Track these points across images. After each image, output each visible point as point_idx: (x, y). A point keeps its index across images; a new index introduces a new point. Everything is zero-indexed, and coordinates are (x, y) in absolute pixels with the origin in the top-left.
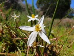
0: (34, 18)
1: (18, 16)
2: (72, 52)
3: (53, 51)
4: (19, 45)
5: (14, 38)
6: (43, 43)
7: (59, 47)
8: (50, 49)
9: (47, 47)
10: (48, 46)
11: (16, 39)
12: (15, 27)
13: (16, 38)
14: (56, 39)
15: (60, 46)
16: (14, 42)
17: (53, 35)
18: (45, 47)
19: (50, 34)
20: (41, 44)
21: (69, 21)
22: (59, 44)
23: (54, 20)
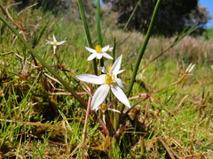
0: (101, 53)
1: (62, 42)
2: (182, 126)
3: (139, 122)
4: (63, 106)
5: (51, 91)
6: (116, 105)
7: (152, 115)
8: (131, 117)
9: (124, 112)
10: (128, 112)
11: (57, 93)
12: (55, 66)
13: (56, 91)
14: (148, 97)
15: (156, 113)
16: (52, 100)
17: (142, 85)
18: (122, 112)
19: (135, 81)
20: (114, 106)
21: (191, 45)
22: (153, 108)
23: (151, 39)
